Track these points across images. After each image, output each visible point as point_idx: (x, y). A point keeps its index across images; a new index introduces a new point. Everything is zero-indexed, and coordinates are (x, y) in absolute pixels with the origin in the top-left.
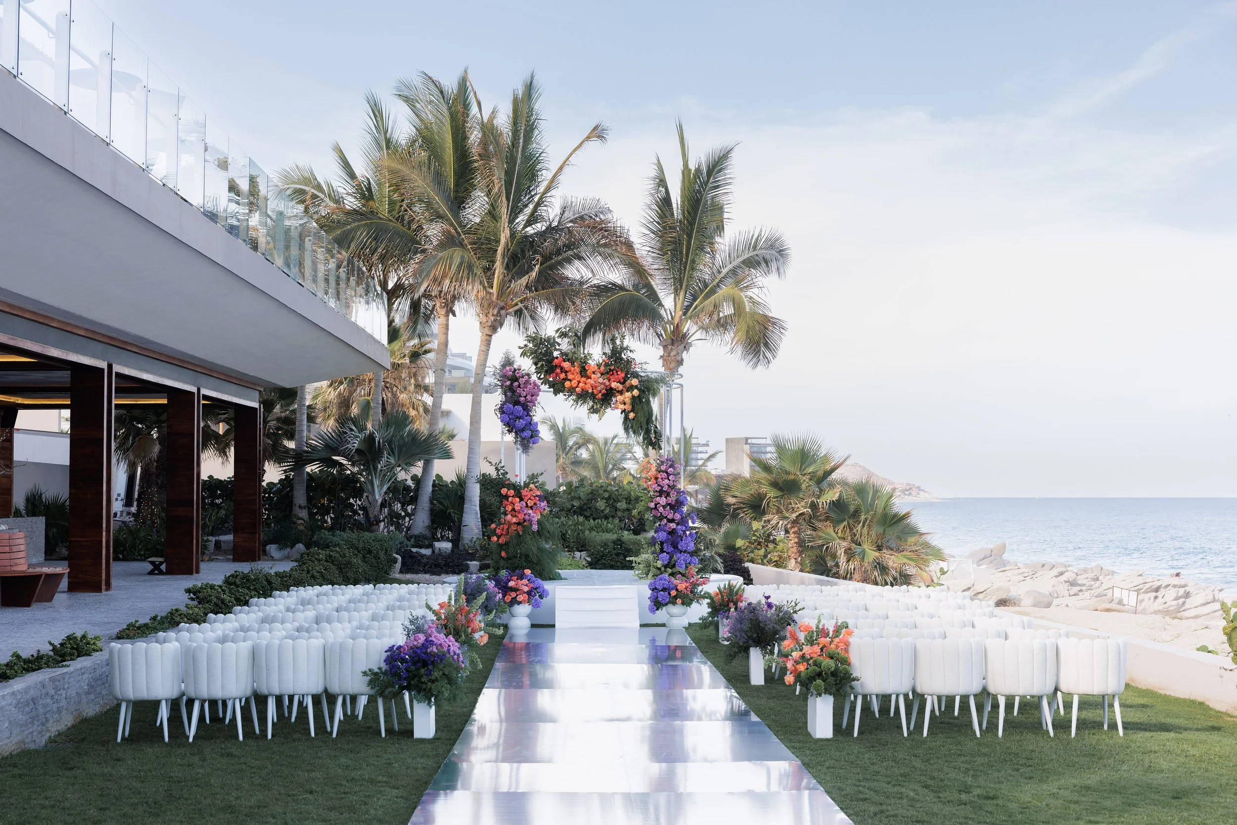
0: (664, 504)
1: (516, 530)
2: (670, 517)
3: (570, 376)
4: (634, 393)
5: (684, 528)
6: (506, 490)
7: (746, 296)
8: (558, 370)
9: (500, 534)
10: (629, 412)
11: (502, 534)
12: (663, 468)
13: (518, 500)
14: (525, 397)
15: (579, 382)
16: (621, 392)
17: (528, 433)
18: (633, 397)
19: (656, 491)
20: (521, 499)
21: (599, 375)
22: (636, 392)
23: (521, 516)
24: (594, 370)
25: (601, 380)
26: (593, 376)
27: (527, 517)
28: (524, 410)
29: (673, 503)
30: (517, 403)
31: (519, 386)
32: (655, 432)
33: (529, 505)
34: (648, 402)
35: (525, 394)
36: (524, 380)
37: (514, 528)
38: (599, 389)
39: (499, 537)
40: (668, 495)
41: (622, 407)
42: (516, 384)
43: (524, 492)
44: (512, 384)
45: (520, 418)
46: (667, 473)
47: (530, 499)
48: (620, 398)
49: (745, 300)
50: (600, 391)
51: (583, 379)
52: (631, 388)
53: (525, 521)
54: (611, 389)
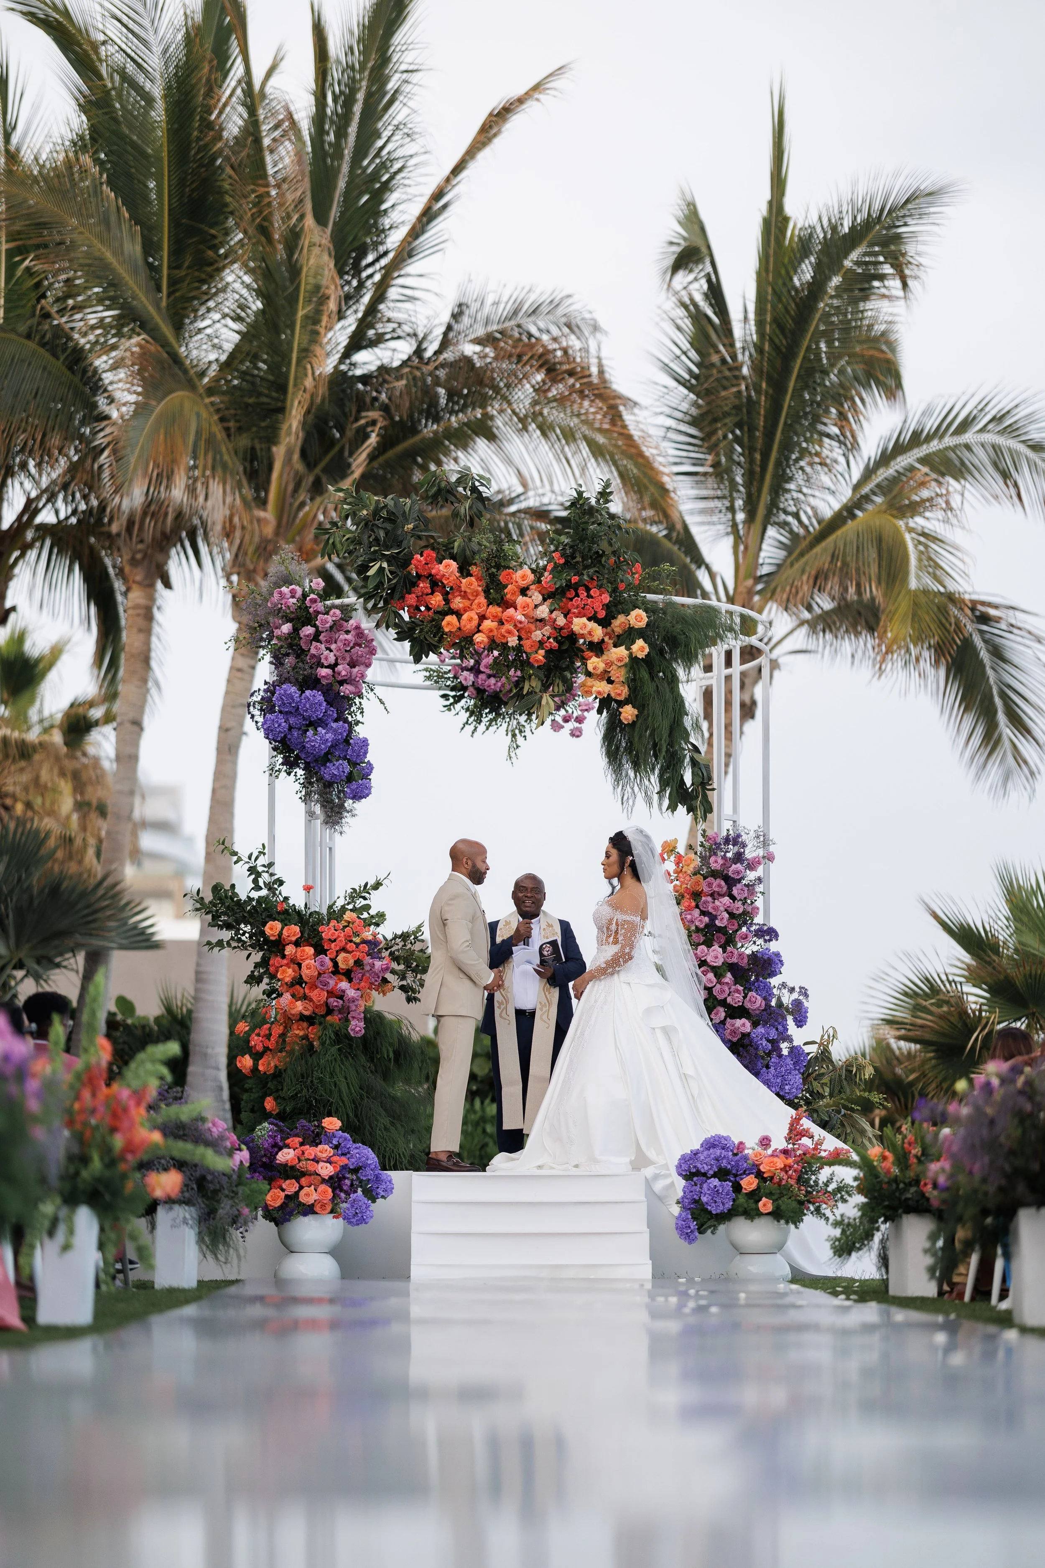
0: (719, 963)
1: (305, 1037)
2: (736, 999)
3: (457, 603)
4: (635, 648)
5: (773, 1034)
6: (278, 925)
7: (911, 530)
8: (424, 585)
9: (260, 1048)
10: (621, 704)
11: (266, 1049)
12: (716, 863)
13: (310, 950)
14: (333, 667)
15: (482, 618)
16: (598, 648)
17: (338, 768)
18: (634, 660)
19: (698, 930)
20: (320, 950)
21: (537, 597)
22: (640, 648)
23: (318, 996)
24: (523, 583)
25: (543, 611)
26: (520, 600)
27: (334, 1002)
28: (330, 703)
29: (744, 963)
30: (309, 682)
31: (316, 637)
32: (694, 763)
33: (342, 965)
34: (673, 681)
35: (332, 659)
36: (330, 619)
37: (298, 1031)
38: (537, 635)
39: (257, 1056)
40: (729, 941)
41: (603, 687)
42: (309, 630)
43: (327, 932)
44: (296, 630)
45: (314, 724)
46: (727, 879)
47: (344, 949)
48: (595, 663)
49: (908, 537)
50: (541, 643)
51: (494, 610)
52: (627, 637)
53: (330, 1011)
54: (572, 637)
